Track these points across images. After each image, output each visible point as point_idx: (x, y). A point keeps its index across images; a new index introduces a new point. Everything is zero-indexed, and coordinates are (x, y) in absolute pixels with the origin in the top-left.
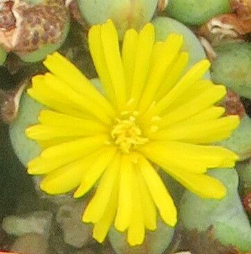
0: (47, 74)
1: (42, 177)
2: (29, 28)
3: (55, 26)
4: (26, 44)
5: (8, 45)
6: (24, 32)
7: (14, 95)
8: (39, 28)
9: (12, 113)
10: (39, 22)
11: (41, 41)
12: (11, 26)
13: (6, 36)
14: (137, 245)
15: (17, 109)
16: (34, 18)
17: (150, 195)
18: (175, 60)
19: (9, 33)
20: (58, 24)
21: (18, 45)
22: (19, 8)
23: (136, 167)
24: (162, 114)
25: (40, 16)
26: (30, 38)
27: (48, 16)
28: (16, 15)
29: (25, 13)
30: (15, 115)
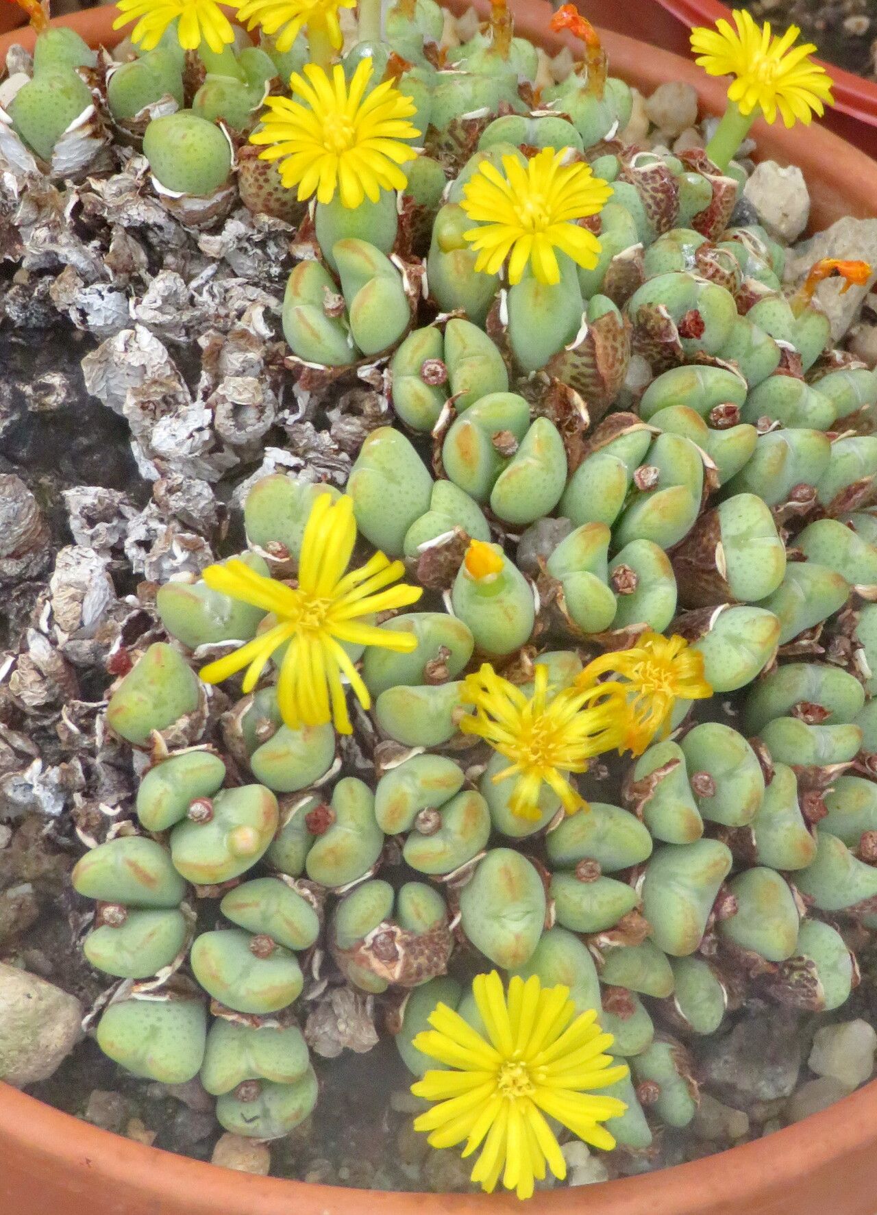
0: (433, 1033)
1: (429, 1133)
2: (412, 960)
3: (439, 958)
4: (409, 976)
5: (390, 978)
6: (407, 965)
7: (398, 1006)
8: (422, 960)
9: (397, 1024)
10: (422, 953)
11: (425, 973)
12: (394, 958)
13: (389, 969)
14: (526, 1199)
15: (402, 1021)
16: (417, 948)
17: (538, 1144)
18: (560, 1013)
19: (390, 965)
20: (441, 955)
21: (401, 978)
22: (401, 941)
23: (524, 1117)
24: (548, 1062)
25: (423, 947)
26: (413, 971)
27: (431, 946)
28: (399, 948)
29: (407, 945)
30: (401, 1025)
